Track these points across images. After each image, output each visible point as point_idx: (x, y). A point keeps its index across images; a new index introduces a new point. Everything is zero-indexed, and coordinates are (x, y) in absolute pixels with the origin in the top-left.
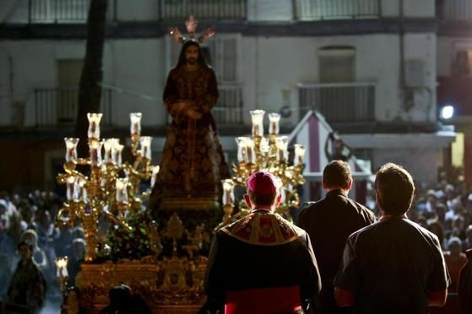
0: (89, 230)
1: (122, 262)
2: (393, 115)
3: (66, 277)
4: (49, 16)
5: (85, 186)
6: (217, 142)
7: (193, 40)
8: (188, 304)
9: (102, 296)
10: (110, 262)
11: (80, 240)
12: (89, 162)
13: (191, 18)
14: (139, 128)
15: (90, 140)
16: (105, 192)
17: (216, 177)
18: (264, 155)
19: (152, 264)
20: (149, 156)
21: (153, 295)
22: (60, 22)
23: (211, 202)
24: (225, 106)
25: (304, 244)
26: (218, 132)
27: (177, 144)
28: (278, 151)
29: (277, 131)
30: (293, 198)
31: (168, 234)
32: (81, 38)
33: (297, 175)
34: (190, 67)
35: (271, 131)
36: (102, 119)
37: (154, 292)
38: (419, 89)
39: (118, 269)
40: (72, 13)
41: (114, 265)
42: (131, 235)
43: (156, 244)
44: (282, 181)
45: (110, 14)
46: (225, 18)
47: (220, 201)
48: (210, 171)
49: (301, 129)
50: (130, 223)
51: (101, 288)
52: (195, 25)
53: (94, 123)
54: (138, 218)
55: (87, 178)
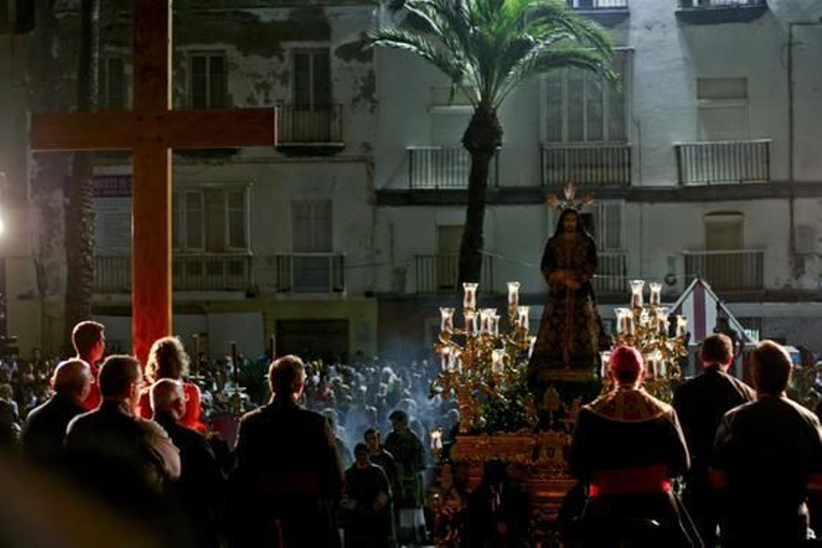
0: (464, 401)
1: (498, 435)
2: (782, 283)
3: (441, 449)
4: (430, 183)
5: (460, 356)
6: (596, 312)
7: (572, 208)
8: (564, 478)
9: (478, 469)
10: (485, 434)
11: (455, 410)
12: (466, 333)
13: (570, 185)
14: (517, 298)
15: (466, 310)
16: (482, 362)
17: (595, 349)
18: (644, 326)
19: (527, 436)
20: (526, 325)
21: (529, 468)
22: (440, 187)
23: (590, 374)
24: (608, 274)
25: (671, 420)
26: (596, 300)
27: (555, 314)
28: (658, 322)
29: (658, 301)
30: (675, 371)
31: (545, 407)
32: (461, 204)
33: (679, 347)
34: (568, 236)
35: (652, 300)
36: (478, 288)
37: (530, 465)
38: (810, 255)
39: (494, 442)
40: (453, 179)
41: (489, 438)
42: (507, 407)
43: (532, 416)
44: (662, 353)
45: (490, 181)
46: (608, 183)
47: (599, 373)
48: (589, 341)
49: (687, 297)
50: (506, 394)
51: (476, 461)
52: (574, 193)
53: (470, 293)
54: (515, 389)
55: (462, 348)
